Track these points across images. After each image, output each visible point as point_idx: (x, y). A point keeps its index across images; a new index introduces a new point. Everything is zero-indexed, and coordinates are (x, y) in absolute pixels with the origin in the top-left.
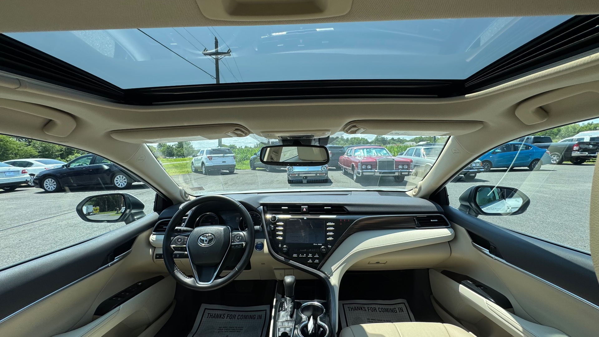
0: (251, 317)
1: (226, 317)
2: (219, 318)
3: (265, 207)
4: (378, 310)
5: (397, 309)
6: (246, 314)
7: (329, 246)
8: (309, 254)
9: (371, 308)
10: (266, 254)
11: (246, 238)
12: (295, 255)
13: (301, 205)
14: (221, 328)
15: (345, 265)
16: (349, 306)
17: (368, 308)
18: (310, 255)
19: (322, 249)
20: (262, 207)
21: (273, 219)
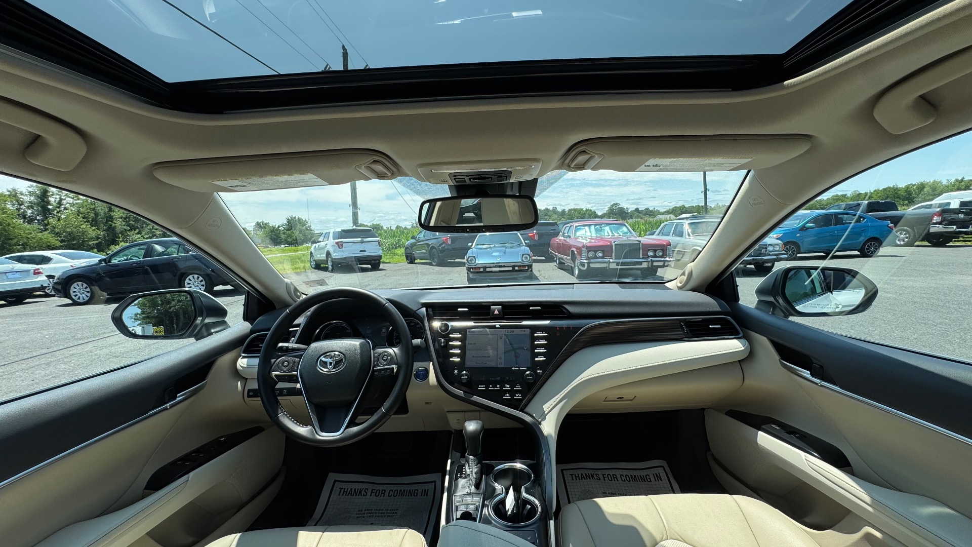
0: (411, 493)
1: (369, 493)
2: (359, 495)
3: (430, 310)
4: (619, 479)
5: (651, 477)
6: (402, 488)
7: (538, 371)
8: (506, 385)
9: (609, 476)
10: (433, 387)
11: (398, 359)
12: (482, 388)
13: (491, 304)
14: (362, 511)
15: (565, 403)
16: (572, 472)
17: (603, 475)
18: (507, 387)
19: (528, 375)
20: (424, 309)
21: (443, 328)
